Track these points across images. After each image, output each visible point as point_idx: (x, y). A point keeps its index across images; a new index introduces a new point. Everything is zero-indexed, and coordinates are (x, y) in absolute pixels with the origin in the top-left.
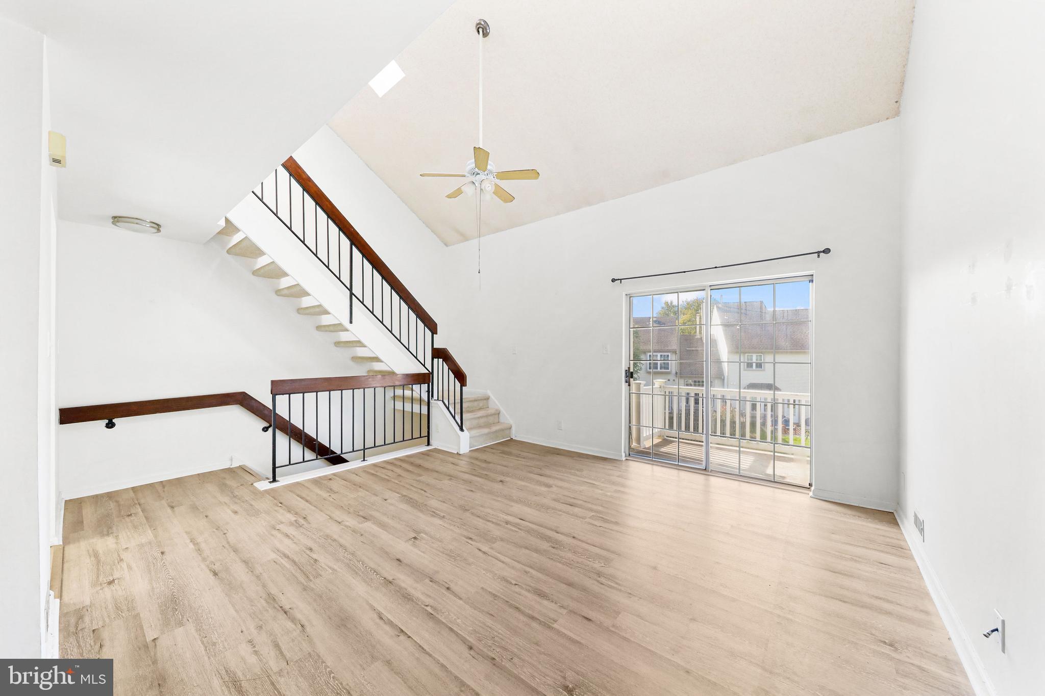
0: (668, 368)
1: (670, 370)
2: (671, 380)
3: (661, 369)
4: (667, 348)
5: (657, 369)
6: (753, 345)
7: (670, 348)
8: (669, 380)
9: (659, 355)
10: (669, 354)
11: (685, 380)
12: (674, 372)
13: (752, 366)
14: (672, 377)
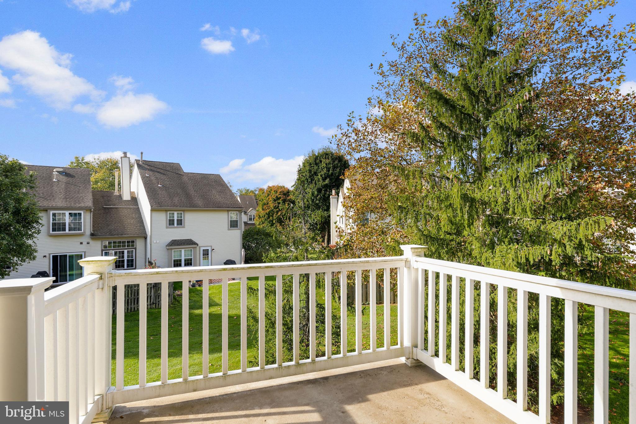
0: (80, 229)
1: (83, 231)
2: (85, 243)
3: (69, 230)
4: (78, 205)
5: (65, 230)
6: (174, 203)
7: (82, 205)
8: (81, 243)
9: (67, 213)
10: (82, 212)
11: (102, 242)
12: (88, 232)
13: (173, 224)
14: (85, 240)
